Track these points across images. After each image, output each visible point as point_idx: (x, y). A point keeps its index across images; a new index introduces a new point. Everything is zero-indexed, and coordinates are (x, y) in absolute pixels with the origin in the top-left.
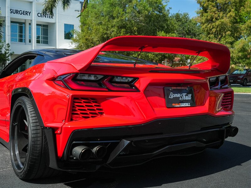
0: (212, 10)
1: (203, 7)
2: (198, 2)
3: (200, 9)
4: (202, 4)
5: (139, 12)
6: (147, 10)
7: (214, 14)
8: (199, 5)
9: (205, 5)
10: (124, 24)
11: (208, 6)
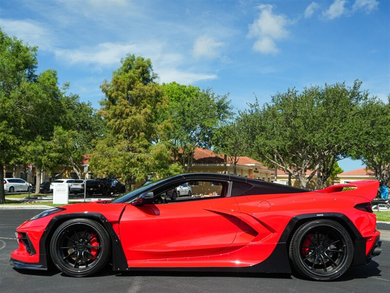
0: (122, 102)
1: (110, 98)
2: (103, 90)
3: (105, 100)
4: (109, 93)
5: (28, 99)
6: (40, 97)
7: (124, 108)
8: (105, 94)
9: (113, 95)
10: (6, 114)
11: (116, 97)
